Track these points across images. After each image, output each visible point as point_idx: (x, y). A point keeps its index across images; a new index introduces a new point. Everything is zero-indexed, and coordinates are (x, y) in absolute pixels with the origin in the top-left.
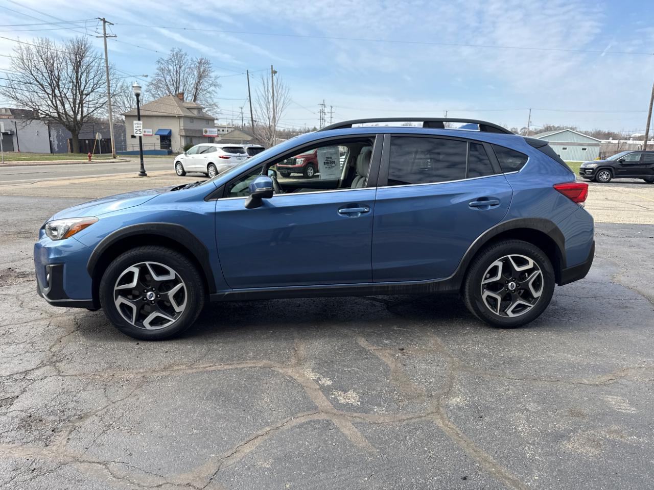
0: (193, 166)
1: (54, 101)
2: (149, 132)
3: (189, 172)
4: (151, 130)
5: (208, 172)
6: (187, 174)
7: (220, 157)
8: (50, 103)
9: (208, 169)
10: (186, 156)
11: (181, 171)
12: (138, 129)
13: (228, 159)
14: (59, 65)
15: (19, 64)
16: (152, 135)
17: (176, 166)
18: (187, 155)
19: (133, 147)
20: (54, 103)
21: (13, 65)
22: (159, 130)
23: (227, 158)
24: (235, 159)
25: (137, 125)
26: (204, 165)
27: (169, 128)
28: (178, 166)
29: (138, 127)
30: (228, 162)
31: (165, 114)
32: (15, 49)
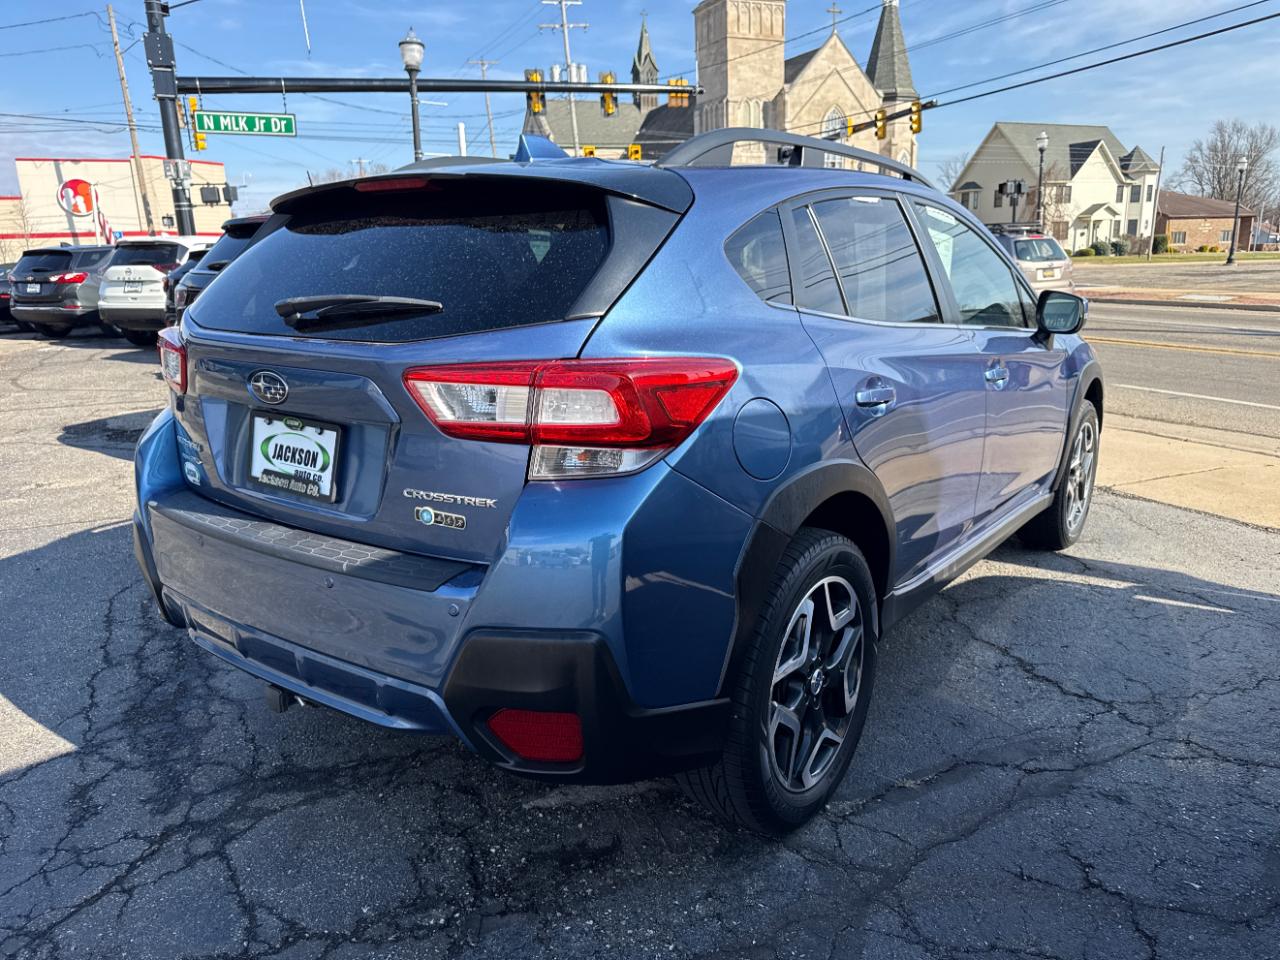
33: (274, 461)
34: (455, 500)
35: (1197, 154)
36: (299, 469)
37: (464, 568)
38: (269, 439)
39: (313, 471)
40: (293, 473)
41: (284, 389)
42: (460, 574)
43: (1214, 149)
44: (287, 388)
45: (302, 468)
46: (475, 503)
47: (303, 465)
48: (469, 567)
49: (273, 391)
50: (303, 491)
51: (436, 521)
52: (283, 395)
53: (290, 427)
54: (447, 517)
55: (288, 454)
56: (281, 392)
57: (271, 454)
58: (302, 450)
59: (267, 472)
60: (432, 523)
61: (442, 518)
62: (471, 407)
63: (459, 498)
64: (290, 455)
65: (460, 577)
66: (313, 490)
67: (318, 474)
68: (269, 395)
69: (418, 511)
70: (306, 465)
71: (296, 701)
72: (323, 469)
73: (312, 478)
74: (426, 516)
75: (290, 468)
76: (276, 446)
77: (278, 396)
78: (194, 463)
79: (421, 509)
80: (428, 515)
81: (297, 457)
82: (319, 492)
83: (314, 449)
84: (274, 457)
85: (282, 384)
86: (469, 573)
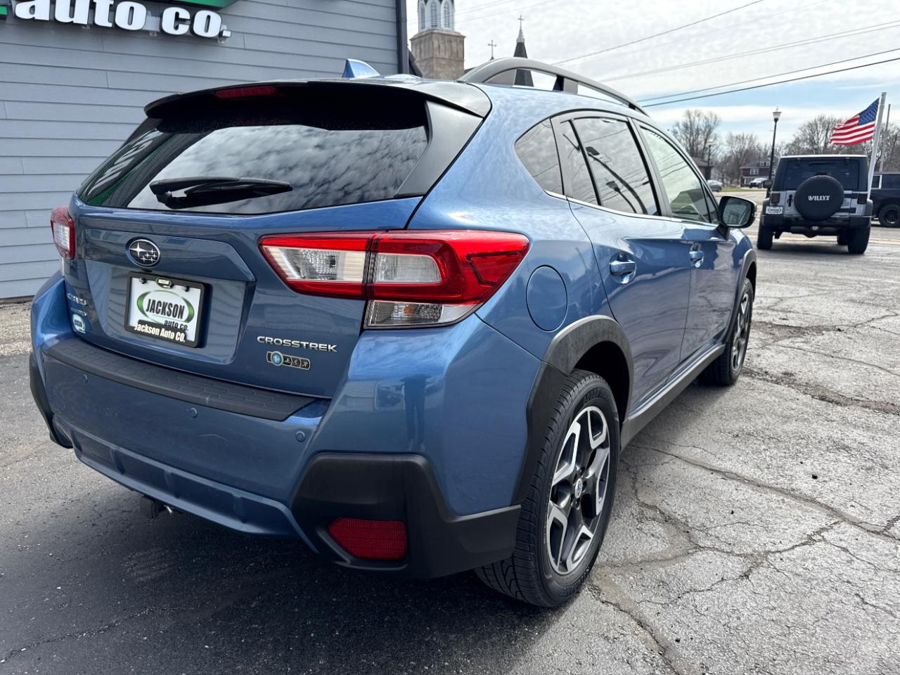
33: (148, 313)
34: (301, 345)
35: (677, 128)
36: (168, 320)
37: (308, 401)
38: (143, 296)
39: (180, 322)
40: (163, 323)
41: (157, 254)
42: (305, 406)
43: (686, 126)
44: (159, 253)
45: (171, 319)
46: (318, 348)
47: (171, 316)
48: (313, 400)
49: (147, 255)
50: (172, 338)
51: (284, 363)
52: (156, 258)
53: (161, 285)
54: (294, 359)
55: (159, 308)
56: (154, 256)
57: (145, 307)
58: (171, 304)
59: (141, 322)
60: (282, 363)
61: (290, 361)
62: (314, 269)
63: (304, 343)
64: (160, 308)
65: (306, 409)
66: (180, 337)
67: (185, 324)
68: (144, 259)
69: (269, 355)
70: (174, 316)
71: (166, 509)
72: (189, 319)
73: (179, 327)
74: (276, 359)
75: (161, 319)
76: (150, 300)
77: (152, 260)
78: (80, 315)
79: (272, 353)
80: (277, 358)
81: (167, 310)
82: (185, 338)
83: (182, 303)
84: (147, 310)
85: (155, 249)
86: (313, 405)
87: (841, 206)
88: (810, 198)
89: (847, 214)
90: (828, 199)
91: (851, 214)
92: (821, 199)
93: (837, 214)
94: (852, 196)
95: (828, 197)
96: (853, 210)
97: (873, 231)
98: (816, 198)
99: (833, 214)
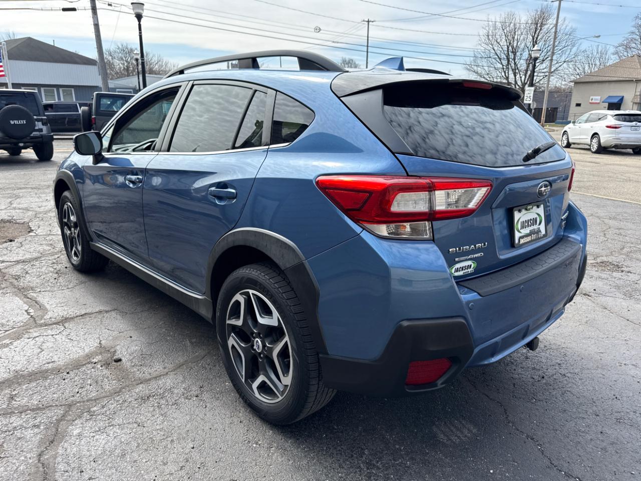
0: (578, 137)
1: (507, 72)
2: (597, 99)
3: (574, 144)
4: (599, 98)
5: (591, 144)
6: (572, 146)
7: (608, 127)
8: (503, 74)
9: (591, 141)
10: (574, 125)
11: (566, 142)
12: (528, 95)
13: (617, 130)
14: (519, 37)
15: (485, 40)
16: (599, 103)
17: (563, 137)
18: (576, 124)
19: (575, 116)
20: (507, 74)
21: (480, 42)
22: (609, 96)
23: (616, 128)
24: (629, 130)
25: (528, 92)
26: (587, 135)
27: (621, 94)
28: (564, 136)
29: (529, 94)
30: (615, 133)
31: (621, 79)
32: (484, 26)
33: (521, 231)
36: (531, 229)
38: (518, 221)
50: (537, 237)
53: (527, 210)
64: (526, 224)
66: (540, 235)
68: (545, 193)
72: (540, 223)
76: (521, 222)
81: (529, 223)
83: (535, 216)
84: (521, 229)
87: (35, 127)
88: (12, 122)
89: (38, 133)
90: (25, 123)
91: (41, 133)
92: (20, 123)
93: (34, 133)
94: (38, 120)
95: (25, 121)
96: (41, 130)
97: (55, 143)
98: (16, 122)
99: (31, 134)
